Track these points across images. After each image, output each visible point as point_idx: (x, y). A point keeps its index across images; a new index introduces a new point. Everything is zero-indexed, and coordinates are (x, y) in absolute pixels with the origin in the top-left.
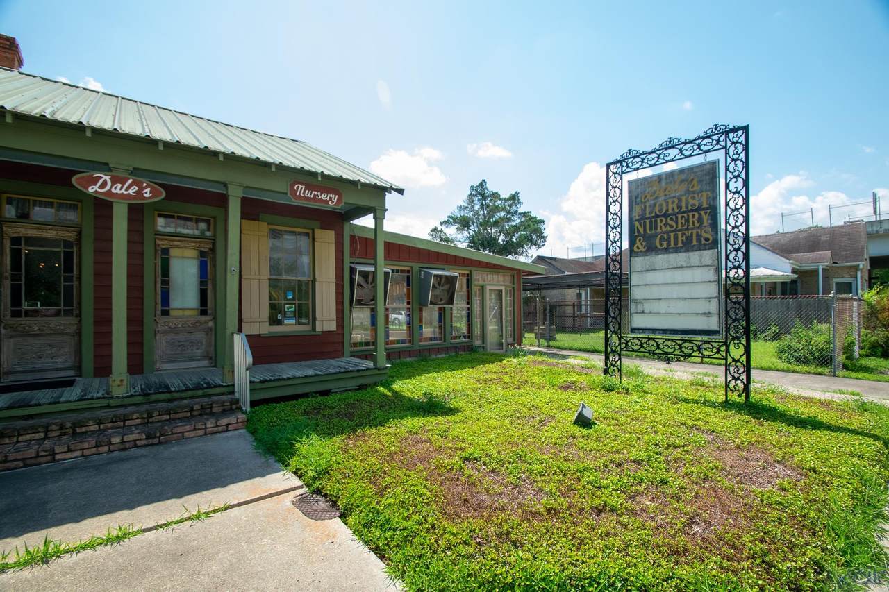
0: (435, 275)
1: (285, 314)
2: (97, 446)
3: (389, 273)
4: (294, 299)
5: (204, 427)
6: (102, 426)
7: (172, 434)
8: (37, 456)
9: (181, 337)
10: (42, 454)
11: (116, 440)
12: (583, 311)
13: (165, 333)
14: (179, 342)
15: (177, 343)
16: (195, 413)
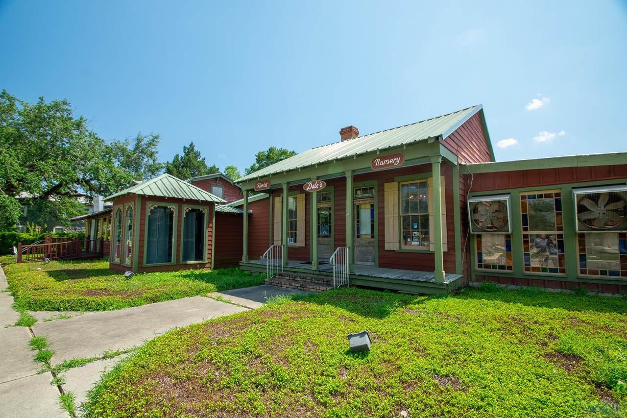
1: (412, 238)
4: (418, 228)
9: (364, 249)
13: (358, 246)
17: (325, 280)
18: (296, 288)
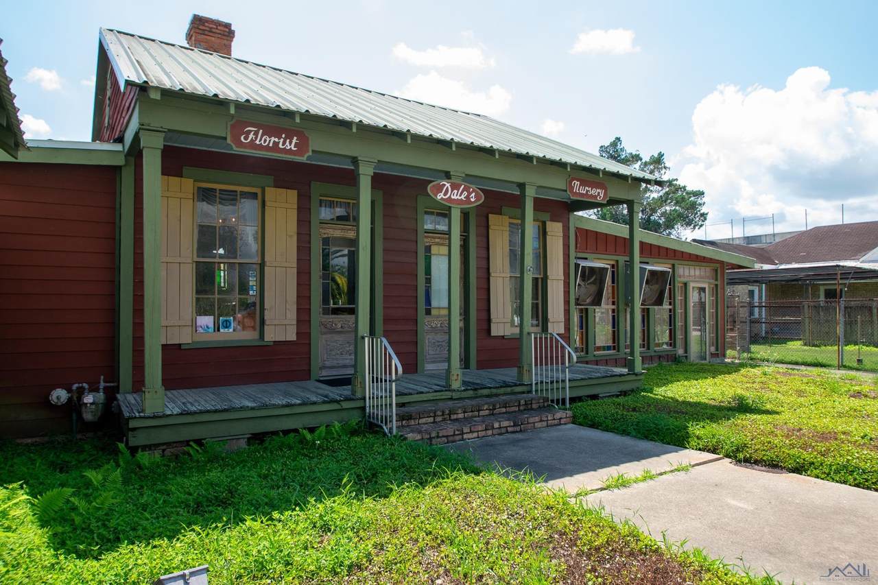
0: (649, 271)
2: (486, 430)
3: (607, 269)
5: (546, 419)
6: (466, 414)
7: (528, 423)
8: (454, 435)
9: (439, 337)
10: (457, 433)
11: (496, 425)
12: (756, 315)
13: (428, 333)
14: (438, 342)
15: (437, 344)
16: (522, 408)
17: (522, 402)
18: (503, 430)
